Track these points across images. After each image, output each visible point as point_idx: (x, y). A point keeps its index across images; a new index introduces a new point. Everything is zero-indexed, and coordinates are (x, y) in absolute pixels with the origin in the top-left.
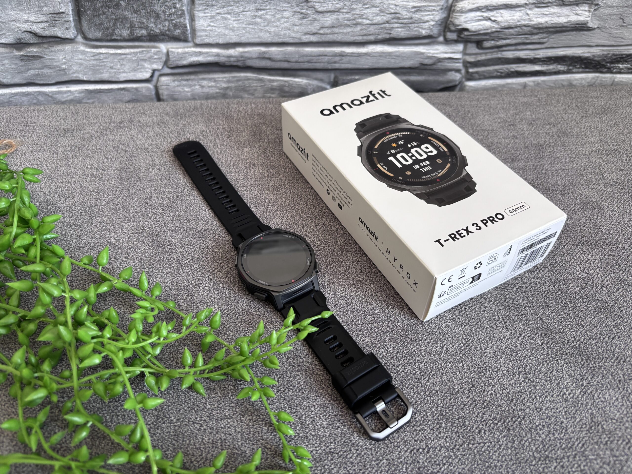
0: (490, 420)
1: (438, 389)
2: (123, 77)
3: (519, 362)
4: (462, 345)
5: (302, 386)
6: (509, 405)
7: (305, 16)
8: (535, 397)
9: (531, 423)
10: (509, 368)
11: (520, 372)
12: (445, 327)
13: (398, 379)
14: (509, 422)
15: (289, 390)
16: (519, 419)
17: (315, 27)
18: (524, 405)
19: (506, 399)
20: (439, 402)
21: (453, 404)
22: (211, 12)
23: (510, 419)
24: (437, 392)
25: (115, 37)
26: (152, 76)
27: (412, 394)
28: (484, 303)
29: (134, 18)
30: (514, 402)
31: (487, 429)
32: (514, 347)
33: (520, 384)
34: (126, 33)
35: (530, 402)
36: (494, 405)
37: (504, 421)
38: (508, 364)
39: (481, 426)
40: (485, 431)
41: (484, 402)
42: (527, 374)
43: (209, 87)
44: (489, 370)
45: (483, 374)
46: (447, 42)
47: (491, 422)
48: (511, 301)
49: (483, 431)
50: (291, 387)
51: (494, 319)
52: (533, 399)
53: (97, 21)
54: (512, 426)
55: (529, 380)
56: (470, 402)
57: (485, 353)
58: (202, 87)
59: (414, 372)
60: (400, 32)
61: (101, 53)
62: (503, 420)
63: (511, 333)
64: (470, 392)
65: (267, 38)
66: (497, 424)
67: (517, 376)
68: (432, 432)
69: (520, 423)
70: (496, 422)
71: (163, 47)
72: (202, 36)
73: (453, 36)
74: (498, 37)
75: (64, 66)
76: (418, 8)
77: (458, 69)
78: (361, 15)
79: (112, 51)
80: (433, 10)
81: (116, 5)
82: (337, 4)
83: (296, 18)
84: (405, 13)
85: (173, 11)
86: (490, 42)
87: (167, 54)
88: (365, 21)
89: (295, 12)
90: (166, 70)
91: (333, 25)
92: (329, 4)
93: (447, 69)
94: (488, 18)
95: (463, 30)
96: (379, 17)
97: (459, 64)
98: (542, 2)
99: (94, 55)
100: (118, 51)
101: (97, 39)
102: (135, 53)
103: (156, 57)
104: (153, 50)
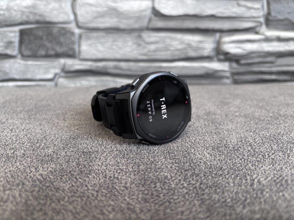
2: (38, 77)
4: (275, 178)
7: (139, 45)
17: (145, 51)
22: (89, 42)
25: (38, 55)
26: (54, 77)
29: (49, 45)
34: (43, 52)
46: (220, 60)
53: (30, 46)
58: (81, 84)
60: (192, 54)
61: (28, 65)
65: (118, 56)
71: (62, 61)
72: (84, 55)
73: (222, 57)
74: (247, 59)
75: (8, 71)
76: (201, 42)
77: (227, 78)
78: (170, 45)
79: (35, 63)
80: (209, 43)
81: (41, 38)
82: (157, 39)
83: (135, 46)
84: (194, 44)
85: (70, 42)
86: (243, 62)
87: (64, 65)
88: (173, 49)
89: (134, 43)
90: (62, 74)
91: (155, 51)
92: (153, 39)
93: (222, 78)
94: (239, 48)
95: (226, 54)
96: (180, 47)
97: (228, 74)
98: (268, 40)
99: (25, 65)
100: (39, 63)
101: (28, 56)
102: (47, 64)
103: (58, 66)
104: (57, 63)
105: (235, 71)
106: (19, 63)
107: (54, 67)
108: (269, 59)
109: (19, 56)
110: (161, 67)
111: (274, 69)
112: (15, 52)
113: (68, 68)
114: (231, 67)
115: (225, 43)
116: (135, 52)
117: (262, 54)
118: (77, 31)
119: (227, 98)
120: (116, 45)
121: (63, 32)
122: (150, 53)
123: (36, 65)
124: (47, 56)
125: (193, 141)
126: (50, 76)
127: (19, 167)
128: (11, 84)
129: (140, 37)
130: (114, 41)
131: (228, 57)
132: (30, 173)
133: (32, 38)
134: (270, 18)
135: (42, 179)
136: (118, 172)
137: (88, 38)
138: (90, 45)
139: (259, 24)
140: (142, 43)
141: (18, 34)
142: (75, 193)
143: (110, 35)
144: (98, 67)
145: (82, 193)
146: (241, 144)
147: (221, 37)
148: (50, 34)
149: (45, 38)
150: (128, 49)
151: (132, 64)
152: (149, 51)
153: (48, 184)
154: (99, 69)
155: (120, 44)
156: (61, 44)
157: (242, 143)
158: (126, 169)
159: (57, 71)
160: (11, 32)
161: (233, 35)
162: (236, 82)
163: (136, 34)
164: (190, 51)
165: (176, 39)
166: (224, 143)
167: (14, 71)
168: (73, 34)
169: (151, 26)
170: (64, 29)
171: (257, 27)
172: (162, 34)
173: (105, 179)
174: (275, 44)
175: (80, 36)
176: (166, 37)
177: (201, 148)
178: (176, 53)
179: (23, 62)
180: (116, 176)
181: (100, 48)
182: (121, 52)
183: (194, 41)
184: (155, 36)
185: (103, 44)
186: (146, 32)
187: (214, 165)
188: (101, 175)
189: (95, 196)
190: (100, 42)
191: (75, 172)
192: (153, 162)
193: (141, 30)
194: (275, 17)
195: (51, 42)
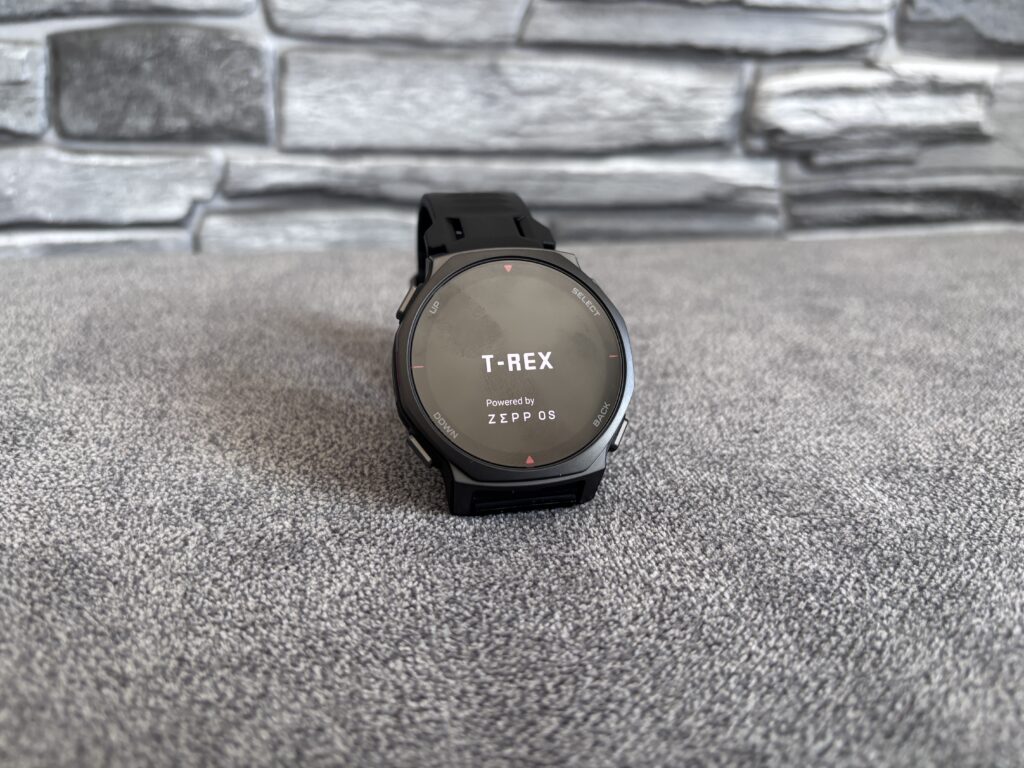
2: (128, 214)
7: (492, 99)
17: (511, 120)
22: (317, 87)
25: (123, 131)
26: (190, 214)
29: (165, 94)
34: (145, 124)
43: (306, 239)
53: (91, 98)
58: (289, 238)
60: (667, 132)
61: (87, 166)
65: (420, 138)
71: (218, 154)
72: (295, 135)
73: (758, 143)
74: (836, 149)
75: (10, 192)
76: (695, 92)
77: (771, 211)
78: (595, 102)
79: (113, 161)
80: (720, 96)
81: (135, 70)
82: (552, 80)
83: (476, 104)
84: (673, 100)
85: (245, 83)
86: (822, 159)
87: (226, 169)
88: (604, 113)
89: (474, 92)
90: (220, 203)
91: (544, 120)
92: (537, 80)
93: (754, 210)
94: (815, 113)
95: (774, 133)
96: (628, 107)
97: (774, 200)
98: (901, 87)
99: (77, 168)
100: (127, 161)
101: (86, 137)
102: (161, 166)
103: (202, 174)
104: (197, 161)
105: (795, 188)
106: (54, 163)
107: (188, 178)
108: (900, 151)
109: (51, 136)
110: (563, 177)
111: (915, 183)
112: (36, 123)
113: (237, 182)
114: (784, 177)
115: (770, 96)
116: (478, 123)
117: (882, 134)
118: (270, 44)
119: (817, 294)
120: (412, 98)
121: (217, 46)
122: (528, 129)
123: (118, 168)
124: (160, 137)
125: (814, 451)
126: (174, 210)
128: (24, 240)
129: (494, 69)
130: (406, 84)
131: (778, 145)
133: (99, 66)
134: (912, 15)
137: (313, 73)
138: (319, 98)
139: (876, 35)
140: (502, 92)
141: (42, 52)
143: (392, 63)
144: (347, 175)
146: (951, 458)
147: (758, 77)
148: (168, 54)
149: (147, 66)
150: (453, 113)
151: (465, 165)
152: (526, 121)
153: (500, 631)
154: (353, 182)
155: (425, 95)
156: (211, 93)
157: (954, 454)
159: (202, 191)
160: (17, 43)
161: (796, 69)
162: (797, 224)
163: (482, 60)
164: (661, 122)
165: (615, 83)
166: (902, 455)
167: (32, 194)
168: (254, 54)
169: (532, 34)
170: (219, 34)
171: (870, 43)
172: (571, 64)
174: (922, 101)
175: (282, 65)
176: (582, 73)
177: (850, 476)
178: (616, 127)
179: (65, 158)
181: (357, 107)
182: (430, 123)
183: (672, 88)
184: (545, 70)
185: (365, 94)
186: (516, 52)
187: (919, 529)
190: (353, 88)
192: (749, 531)
193: (498, 46)
194: (926, 11)
195: (171, 82)
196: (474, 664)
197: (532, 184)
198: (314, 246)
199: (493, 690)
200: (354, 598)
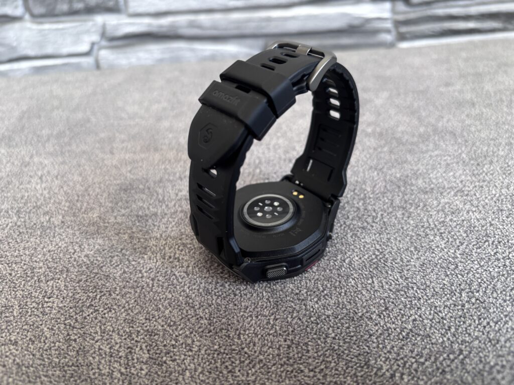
0: (411, 357)
1: (330, 313)
2: (65, 50)
3: (460, 276)
4: (374, 257)
5: (131, 306)
6: (443, 335)
8: (488, 323)
9: (481, 361)
10: (444, 284)
11: (462, 290)
12: (352, 237)
13: (271, 300)
14: (444, 359)
15: (110, 311)
16: (461, 357)
18: (470, 334)
19: (438, 326)
20: (330, 331)
21: (352, 334)
23: (445, 355)
24: (328, 316)
25: (56, 12)
26: (92, 49)
27: (289, 320)
28: (410, 209)
30: (453, 330)
31: (406, 371)
32: (453, 258)
33: (463, 306)
34: (65, 7)
35: (479, 331)
36: (419, 335)
37: (436, 359)
38: (444, 280)
39: (395, 367)
40: (402, 374)
41: (402, 331)
42: (473, 293)
43: (146, 59)
44: (413, 288)
45: (402, 293)
47: (414, 360)
48: (447, 206)
49: (398, 375)
50: (115, 307)
51: (423, 227)
52: (485, 327)
54: (449, 366)
55: (477, 300)
56: (380, 331)
57: (407, 266)
58: (138, 59)
59: (297, 291)
61: (44, 30)
62: (433, 359)
63: (448, 241)
64: (380, 317)
66: (423, 364)
67: (458, 295)
68: (311, 374)
69: (462, 362)
70: (422, 360)
71: (99, 19)
72: (134, 7)
75: (15, 44)
77: (388, 31)
79: (55, 26)
87: (104, 26)
90: (104, 43)
97: (389, 25)
99: (41, 31)
100: (61, 26)
101: (42, 16)
102: (76, 27)
103: (93, 30)
104: (90, 23)
105: (402, 17)
106: (30, 29)
107: (88, 32)
109: (27, 17)
110: (269, 19)
112: (19, 11)
113: (110, 32)
123: (57, 30)
124: (73, 13)
126: (85, 48)
127: (60, 245)
128: (25, 65)
132: (74, 254)
135: (88, 262)
136: (180, 248)
142: (127, 282)
144: (161, 26)
145: (136, 281)
151: (218, 16)
153: (95, 271)
154: (164, 30)
158: (190, 244)
159: (95, 38)
162: (402, 37)
167: (24, 44)
173: (163, 260)
179: (35, 27)
180: (177, 256)
188: (159, 254)
189: (151, 286)
191: (127, 250)
196: (77, 284)
197: (253, 25)
198: (149, 62)
199: (77, 296)
200: (52, 253)
